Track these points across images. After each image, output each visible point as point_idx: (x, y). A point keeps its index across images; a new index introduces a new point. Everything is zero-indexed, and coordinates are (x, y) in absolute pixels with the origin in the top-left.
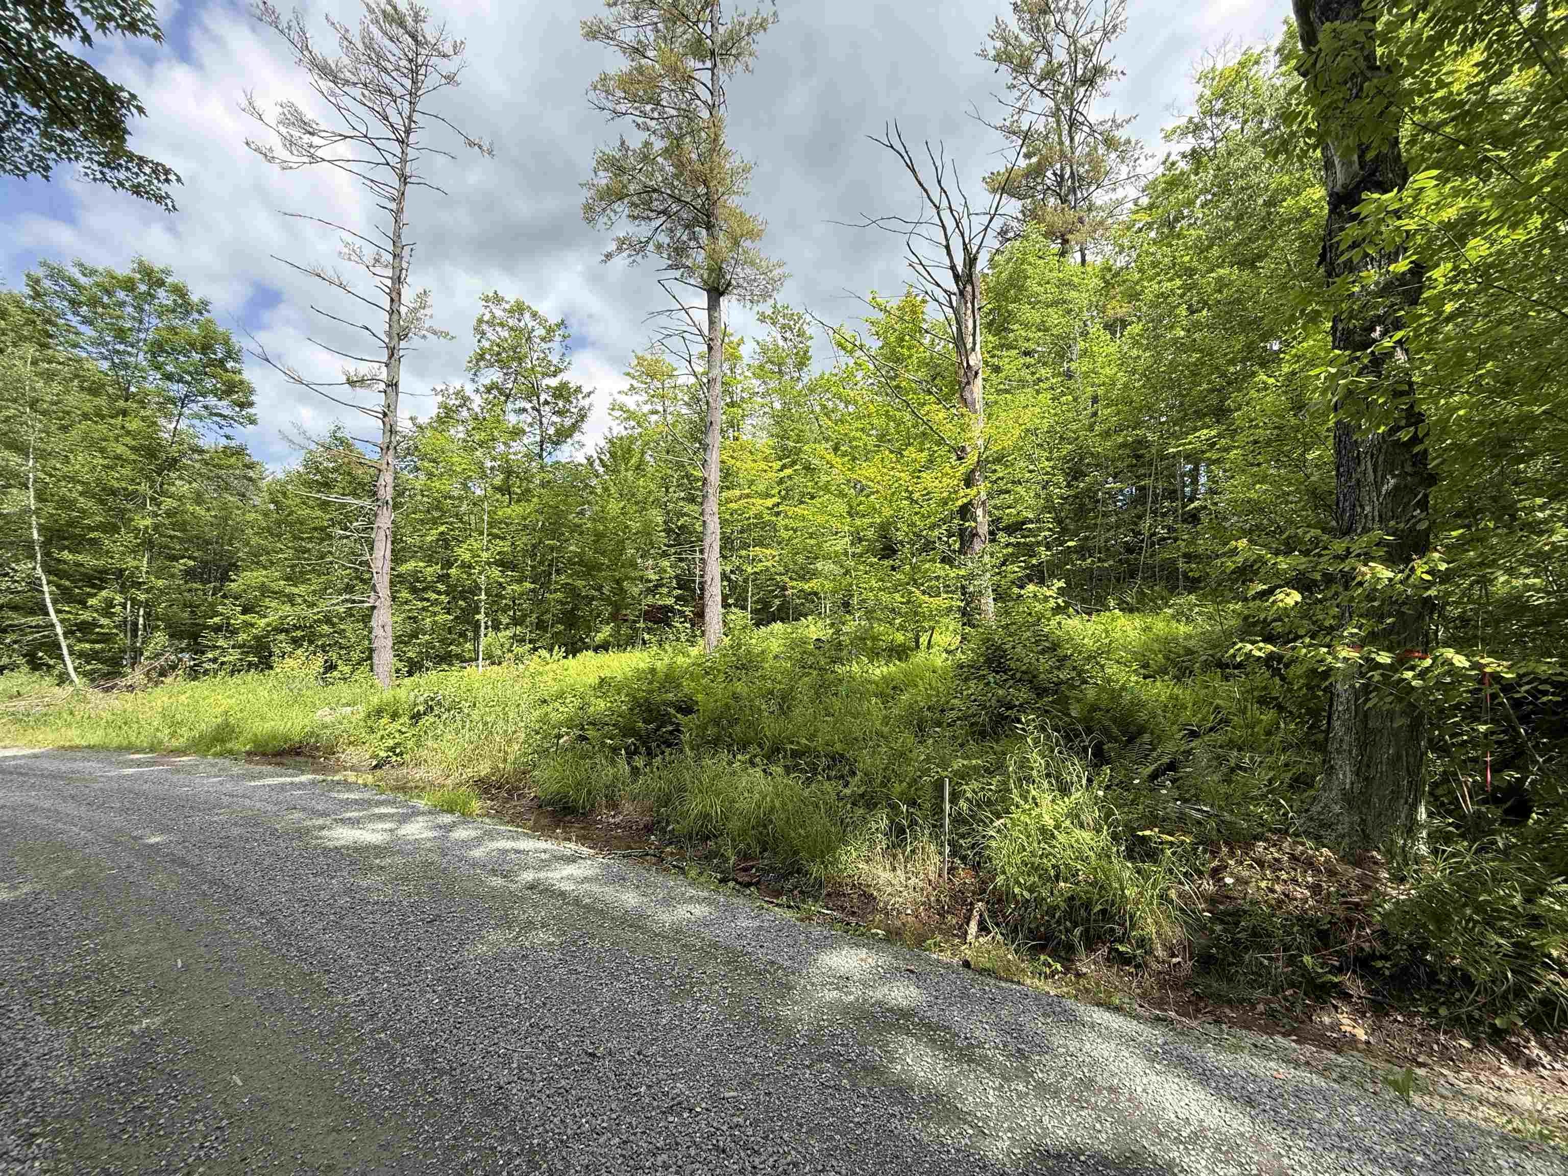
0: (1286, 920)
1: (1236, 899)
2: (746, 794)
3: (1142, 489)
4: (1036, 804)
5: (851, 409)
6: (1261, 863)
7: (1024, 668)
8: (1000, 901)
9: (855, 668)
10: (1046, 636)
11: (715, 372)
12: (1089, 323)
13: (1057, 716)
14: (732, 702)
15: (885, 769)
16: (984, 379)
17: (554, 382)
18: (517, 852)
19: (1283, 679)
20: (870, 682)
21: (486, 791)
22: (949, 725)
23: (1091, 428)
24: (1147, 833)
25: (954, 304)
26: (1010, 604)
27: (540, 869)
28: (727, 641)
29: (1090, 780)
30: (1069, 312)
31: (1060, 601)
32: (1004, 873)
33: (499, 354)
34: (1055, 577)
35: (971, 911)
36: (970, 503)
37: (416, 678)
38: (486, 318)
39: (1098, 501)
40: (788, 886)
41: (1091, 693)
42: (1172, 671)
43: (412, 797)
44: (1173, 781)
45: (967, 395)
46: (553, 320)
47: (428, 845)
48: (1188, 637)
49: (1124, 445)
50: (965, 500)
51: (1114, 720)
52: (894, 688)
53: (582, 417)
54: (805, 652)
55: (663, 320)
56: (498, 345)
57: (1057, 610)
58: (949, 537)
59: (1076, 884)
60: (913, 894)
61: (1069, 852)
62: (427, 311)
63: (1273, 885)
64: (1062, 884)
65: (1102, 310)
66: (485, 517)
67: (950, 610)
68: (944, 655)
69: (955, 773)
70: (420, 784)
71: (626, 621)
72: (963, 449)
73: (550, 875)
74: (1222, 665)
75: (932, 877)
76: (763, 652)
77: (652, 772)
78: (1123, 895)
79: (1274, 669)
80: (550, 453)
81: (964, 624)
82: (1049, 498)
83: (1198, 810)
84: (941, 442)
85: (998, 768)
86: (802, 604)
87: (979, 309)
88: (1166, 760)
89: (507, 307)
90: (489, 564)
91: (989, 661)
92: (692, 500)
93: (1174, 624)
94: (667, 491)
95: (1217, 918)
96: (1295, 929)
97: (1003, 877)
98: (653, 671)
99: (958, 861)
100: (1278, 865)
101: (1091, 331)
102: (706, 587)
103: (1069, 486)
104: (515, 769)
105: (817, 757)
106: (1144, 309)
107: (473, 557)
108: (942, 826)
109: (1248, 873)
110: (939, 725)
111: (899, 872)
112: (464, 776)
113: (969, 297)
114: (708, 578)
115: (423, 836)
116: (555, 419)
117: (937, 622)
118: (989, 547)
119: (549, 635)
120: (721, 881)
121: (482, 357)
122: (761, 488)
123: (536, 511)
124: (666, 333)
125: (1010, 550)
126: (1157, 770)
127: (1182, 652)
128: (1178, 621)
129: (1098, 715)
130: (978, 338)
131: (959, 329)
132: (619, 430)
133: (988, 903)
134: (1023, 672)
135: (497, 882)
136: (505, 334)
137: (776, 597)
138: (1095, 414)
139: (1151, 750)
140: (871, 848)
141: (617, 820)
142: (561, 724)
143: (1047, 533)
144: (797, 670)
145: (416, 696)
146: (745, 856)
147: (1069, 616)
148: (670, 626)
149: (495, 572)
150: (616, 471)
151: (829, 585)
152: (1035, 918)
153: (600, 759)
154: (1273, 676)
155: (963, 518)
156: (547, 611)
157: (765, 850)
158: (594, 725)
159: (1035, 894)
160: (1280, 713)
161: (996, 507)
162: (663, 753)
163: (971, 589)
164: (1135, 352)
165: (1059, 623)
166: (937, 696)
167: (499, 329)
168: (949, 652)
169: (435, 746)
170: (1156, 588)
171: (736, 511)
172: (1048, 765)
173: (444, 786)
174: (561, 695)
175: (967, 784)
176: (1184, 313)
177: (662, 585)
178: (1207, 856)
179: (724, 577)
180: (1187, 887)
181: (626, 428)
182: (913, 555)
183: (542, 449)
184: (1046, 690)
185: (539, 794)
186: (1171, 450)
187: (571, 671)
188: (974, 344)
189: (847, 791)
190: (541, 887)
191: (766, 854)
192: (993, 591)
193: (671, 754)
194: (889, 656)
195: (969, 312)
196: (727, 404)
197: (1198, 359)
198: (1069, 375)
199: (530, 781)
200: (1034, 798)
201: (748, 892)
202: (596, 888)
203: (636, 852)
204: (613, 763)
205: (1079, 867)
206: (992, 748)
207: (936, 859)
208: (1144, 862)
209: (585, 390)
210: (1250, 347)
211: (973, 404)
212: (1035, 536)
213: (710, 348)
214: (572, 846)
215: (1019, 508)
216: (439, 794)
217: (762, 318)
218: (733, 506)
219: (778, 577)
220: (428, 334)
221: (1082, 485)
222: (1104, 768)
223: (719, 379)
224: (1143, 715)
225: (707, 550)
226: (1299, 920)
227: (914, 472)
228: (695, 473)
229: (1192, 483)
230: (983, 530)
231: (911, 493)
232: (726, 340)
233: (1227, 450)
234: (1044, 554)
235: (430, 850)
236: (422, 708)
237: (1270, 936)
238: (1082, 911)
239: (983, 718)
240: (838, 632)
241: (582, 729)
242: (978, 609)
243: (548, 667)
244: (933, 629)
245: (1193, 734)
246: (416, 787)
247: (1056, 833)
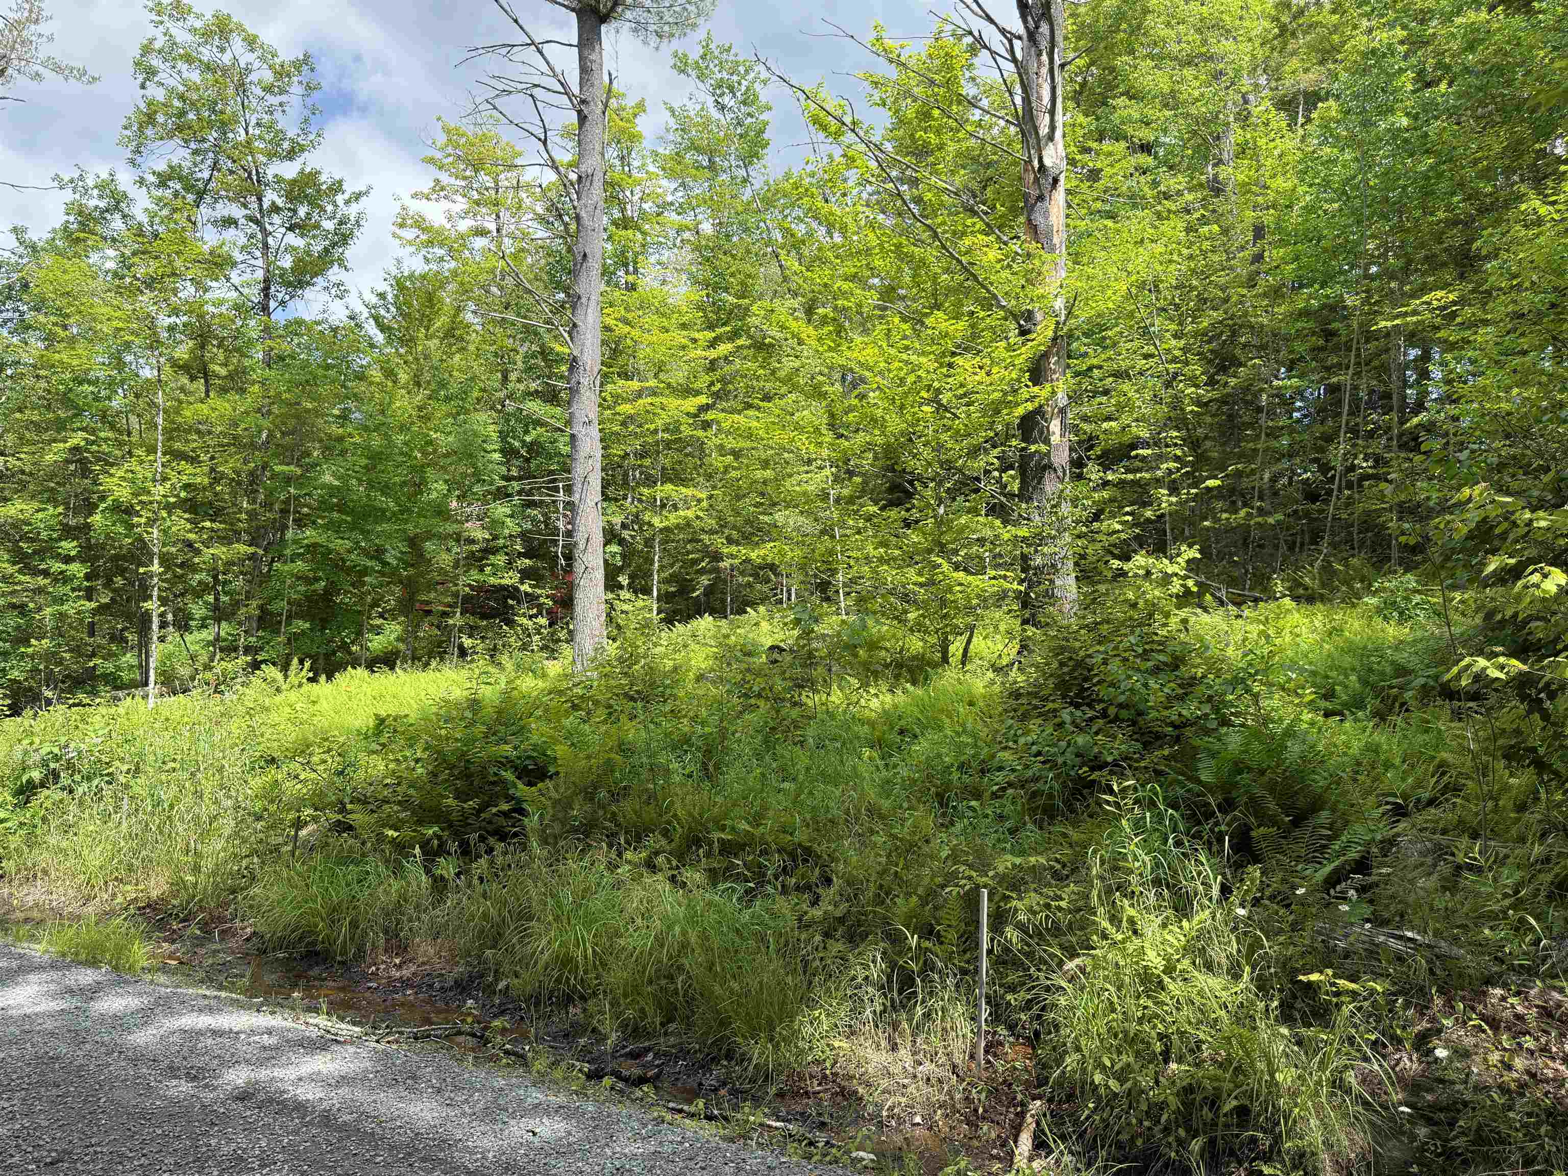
0: (1530, 1115)
1: (1453, 1083)
2: (639, 921)
3: (1334, 389)
4: (1135, 932)
5: (838, 239)
6: (1494, 1023)
7: (1122, 699)
8: (1070, 1097)
9: (836, 697)
10: (1160, 643)
11: (591, 163)
12: (1251, 97)
13: (1179, 782)
14: (618, 758)
15: (882, 873)
16: (1068, 192)
17: (289, 170)
18: (216, 1033)
19: (1545, 716)
20: (862, 722)
21: (161, 925)
22: (994, 796)
23: (1251, 283)
24: (1315, 977)
25: (1019, 55)
26: (1102, 588)
27: (261, 1063)
28: (612, 649)
29: (1225, 890)
30: (1217, 75)
31: (1190, 583)
32: (1078, 1049)
33: (182, 114)
34: (1184, 540)
35: (1022, 1115)
36: (1039, 411)
37: (26, 719)
38: (157, 45)
39: (1259, 410)
40: (710, 1081)
41: (1234, 740)
42: (1372, 703)
43: (18, 939)
44: (1362, 890)
45: (1038, 219)
46: (287, 55)
47: (49, 1025)
48: (1399, 645)
49: (1305, 313)
50: (1030, 406)
51: (1272, 788)
52: (902, 732)
53: (343, 238)
54: (748, 670)
55: (491, 63)
56: (182, 97)
57: (1185, 598)
58: (1003, 470)
59: (1197, 1065)
60: (926, 1090)
61: (1186, 1011)
62: (42, 28)
63: (1511, 1058)
64: (1173, 1066)
65: (1275, 74)
66: (160, 420)
67: (1002, 596)
68: (990, 675)
69: (1002, 879)
70: (35, 914)
71: (428, 613)
72: (1029, 316)
73: (278, 1073)
74: (1449, 693)
75: (958, 1058)
76: (675, 669)
77: (469, 885)
78: (1273, 1083)
79: (1532, 700)
80: (283, 303)
81: (1025, 622)
82: (1176, 404)
83: (1400, 938)
84: (990, 302)
85: (1073, 871)
86: (749, 585)
87: (1062, 66)
88: (1353, 854)
89: (198, 24)
90: (169, 508)
91: (1063, 686)
92: (551, 397)
93: (1378, 621)
94: (505, 378)
95: (1423, 1114)
96: (1543, 1130)
97: (1076, 1056)
98: (474, 704)
99: (1002, 1031)
100: (1520, 1026)
101: (1256, 111)
102: (577, 553)
103: (1211, 382)
104: (216, 885)
105: (764, 853)
106: (1344, 76)
107: (135, 495)
108: (977, 971)
109: (1473, 1041)
110: (978, 796)
111: (902, 1052)
112: (120, 899)
113: (1044, 44)
114: (580, 538)
115: (38, 1009)
116: (293, 239)
117: (978, 618)
118: (1069, 489)
119: (282, 639)
120: (589, 1076)
121: (150, 119)
122: (678, 376)
123: (259, 410)
124: (501, 87)
125: (1106, 494)
126: (1336, 871)
127: (1388, 669)
128: (1386, 618)
129: (1245, 778)
130: (1059, 118)
131: (1027, 100)
132: (416, 264)
133: (1051, 1101)
134: (1121, 706)
135: (181, 1088)
136: (195, 76)
137: (702, 571)
138: (1258, 258)
139: (1329, 838)
140: (856, 1011)
141: (406, 972)
142: (299, 804)
143: (1172, 465)
144: (735, 700)
145: (26, 752)
146: (632, 1030)
147: (1205, 610)
148: (510, 623)
149: (180, 523)
150: (408, 341)
151: (794, 554)
152: (1129, 1124)
153: (375, 865)
154: (1529, 712)
155: (1027, 438)
156: (279, 595)
157: (671, 1020)
158: (365, 803)
159: (1128, 1085)
160: (1540, 774)
161: (1085, 419)
162: (490, 851)
163: (1038, 561)
164: (1327, 151)
165: (1185, 621)
166: (975, 745)
167: (182, 66)
168: (997, 670)
169: (64, 844)
170: (1354, 561)
171: (631, 417)
172: (1157, 865)
173: (79, 917)
174: (302, 750)
175: (1020, 899)
176: (1410, 87)
177: (495, 551)
178: (1411, 1012)
179: (610, 536)
180: (1376, 1067)
181: (427, 260)
182: (940, 502)
183: (267, 296)
184: (1158, 737)
185: (261, 929)
186: (1383, 324)
187: (324, 705)
188: (1053, 128)
189: (817, 913)
190: (261, 1096)
191: (672, 1027)
192: (1076, 564)
193: (505, 853)
194: (897, 677)
195: (1045, 70)
196: (615, 223)
197: (1431, 168)
198: (1216, 188)
199: (243, 905)
200: (1131, 921)
201: (639, 1094)
202: (361, 1095)
203: (439, 1029)
204: (398, 870)
205: (1202, 1036)
206: (1065, 835)
207: (965, 1028)
208: (1309, 1025)
209: (350, 188)
210: (1516, 149)
211: (1049, 235)
212: (1151, 469)
213: (582, 118)
214: (322, 1021)
215: (1126, 419)
216: (71, 933)
217: (682, 66)
218: (626, 408)
219: (705, 537)
220: (46, 73)
221: (1233, 381)
222: (1250, 868)
223: (598, 176)
224: (1319, 781)
225: (577, 488)
226: (1550, 1114)
227: (943, 354)
228: (558, 348)
229: (1418, 382)
230: (1061, 458)
231: (938, 391)
232: (613, 103)
233: (1473, 325)
234: (1166, 500)
235: (52, 1034)
236: (36, 775)
237: (1503, 1142)
238: (1206, 1109)
239: (1050, 782)
240: (807, 633)
241: (343, 810)
242: (1049, 595)
243: (278, 699)
244: (972, 629)
245: (1400, 812)
246: (26, 920)
247: (1166, 979)
